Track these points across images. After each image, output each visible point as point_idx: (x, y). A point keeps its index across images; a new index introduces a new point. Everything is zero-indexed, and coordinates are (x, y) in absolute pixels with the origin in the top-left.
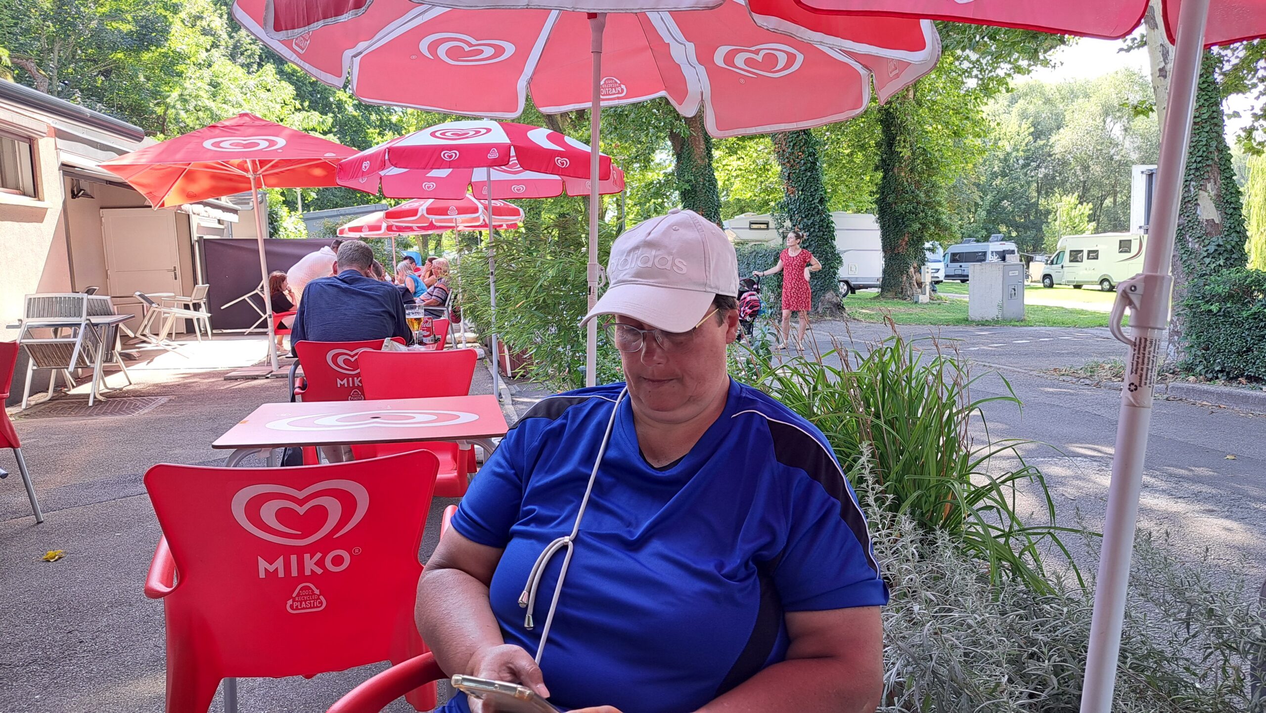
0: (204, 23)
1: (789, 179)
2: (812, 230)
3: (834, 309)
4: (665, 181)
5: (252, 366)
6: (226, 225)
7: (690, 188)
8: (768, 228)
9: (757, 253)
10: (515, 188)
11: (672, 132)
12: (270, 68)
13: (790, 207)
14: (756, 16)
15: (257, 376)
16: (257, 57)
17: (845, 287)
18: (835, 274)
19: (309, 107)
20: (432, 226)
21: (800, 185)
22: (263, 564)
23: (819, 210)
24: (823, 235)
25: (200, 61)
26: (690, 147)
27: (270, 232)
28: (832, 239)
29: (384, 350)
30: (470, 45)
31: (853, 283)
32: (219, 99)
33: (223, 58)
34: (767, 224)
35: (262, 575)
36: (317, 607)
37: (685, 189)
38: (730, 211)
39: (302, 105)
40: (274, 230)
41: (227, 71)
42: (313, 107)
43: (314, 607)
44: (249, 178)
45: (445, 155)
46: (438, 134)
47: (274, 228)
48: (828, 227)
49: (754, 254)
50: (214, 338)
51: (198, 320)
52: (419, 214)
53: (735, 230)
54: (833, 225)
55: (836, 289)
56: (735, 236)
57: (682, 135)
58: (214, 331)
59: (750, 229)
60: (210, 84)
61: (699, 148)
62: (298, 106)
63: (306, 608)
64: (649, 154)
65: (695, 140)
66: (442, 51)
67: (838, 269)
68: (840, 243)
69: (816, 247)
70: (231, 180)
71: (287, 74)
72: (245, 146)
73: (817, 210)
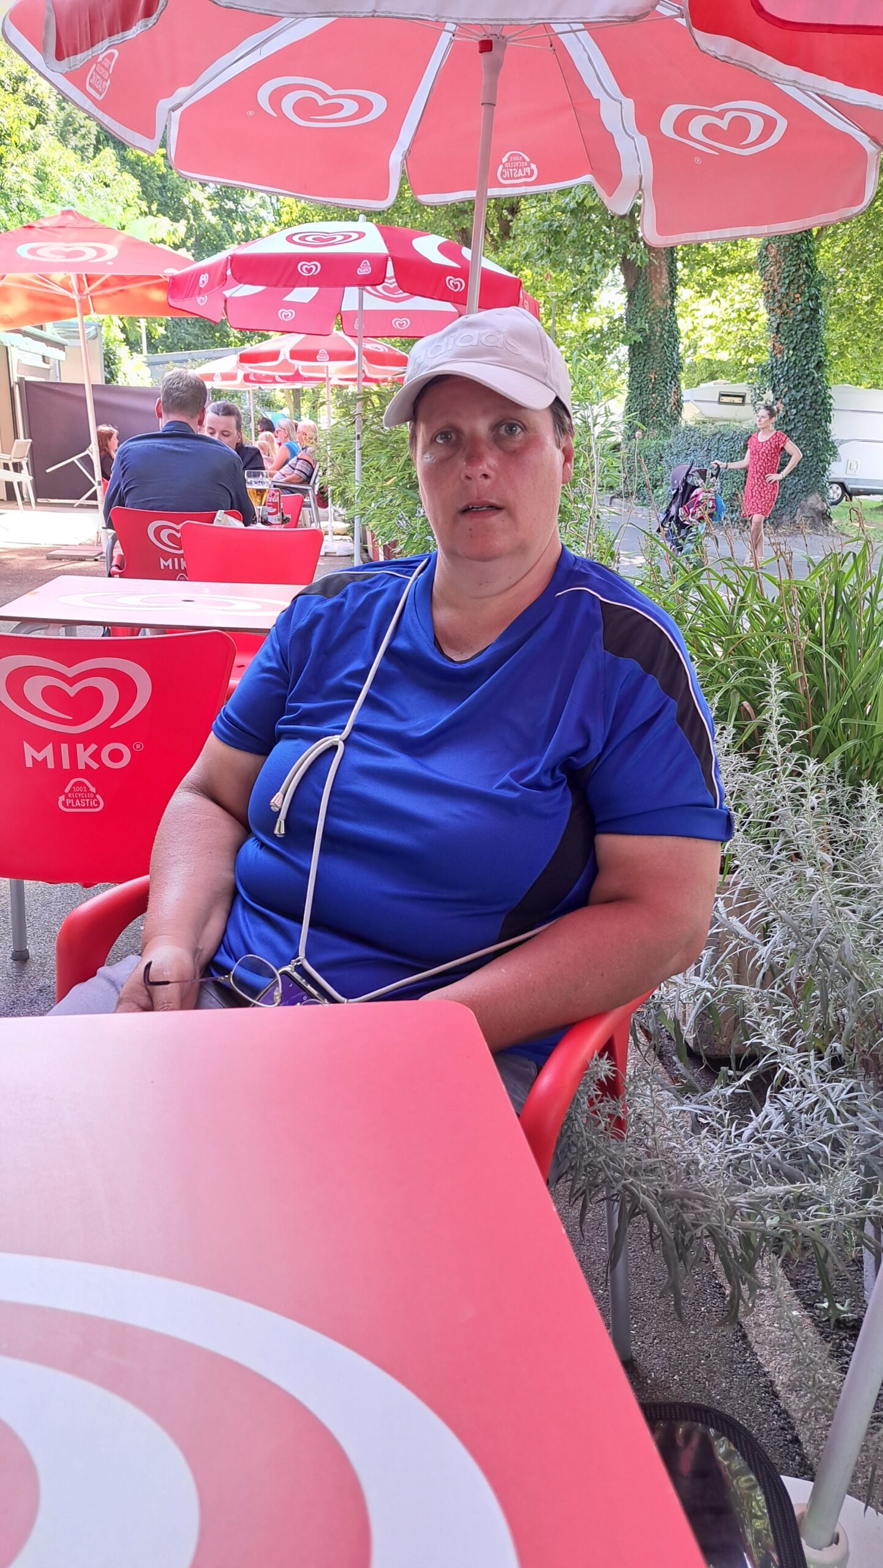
0: (29, 88)
1: (778, 332)
2: (801, 406)
3: (817, 519)
4: (609, 329)
5: (80, 544)
6: (52, 364)
7: (641, 340)
8: (743, 403)
9: (722, 435)
10: (396, 322)
11: (624, 258)
12: (108, 153)
13: (775, 372)
14: (699, 35)
15: (85, 556)
16: (93, 138)
17: (840, 491)
18: (825, 469)
19: (158, 211)
20: (297, 377)
21: (792, 342)
22: (29, 751)
23: (814, 378)
24: (815, 414)
25: (24, 142)
26: (648, 281)
27: (106, 377)
28: (826, 421)
29: (215, 524)
30: (325, 96)
31: (850, 486)
32: (47, 195)
33: (51, 137)
34: (743, 397)
35: (29, 763)
36: (94, 807)
37: (635, 342)
38: (697, 377)
39: (149, 207)
40: (112, 376)
41: (57, 158)
42: (163, 209)
43: (90, 807)
44: (74, 300)
45: (302, 268)
46: (296, 238)
47: (111, 373)
48: (823, 403)
49: (718, 436)
50: (38, 508)
51: (20, 484)
52: (281, 358)
53: (698, 404)
54: (831, 401)
55: (823, 492)
56: (697, 411)
57: (639, 263)
58: (39, 500)
59: (720, 402)
60: (36, 176)
61: (660, 284)
62: (145, 208)
63: (81, 807)
64: (591, 289)
65: (656, 270)
66: (288, 104)
67: (829, 464)
68: (838, 428)
69: (804, 430)
70: (53, 302)
71: (130, 163)
72: (69, 255)
73: (811, 378)
